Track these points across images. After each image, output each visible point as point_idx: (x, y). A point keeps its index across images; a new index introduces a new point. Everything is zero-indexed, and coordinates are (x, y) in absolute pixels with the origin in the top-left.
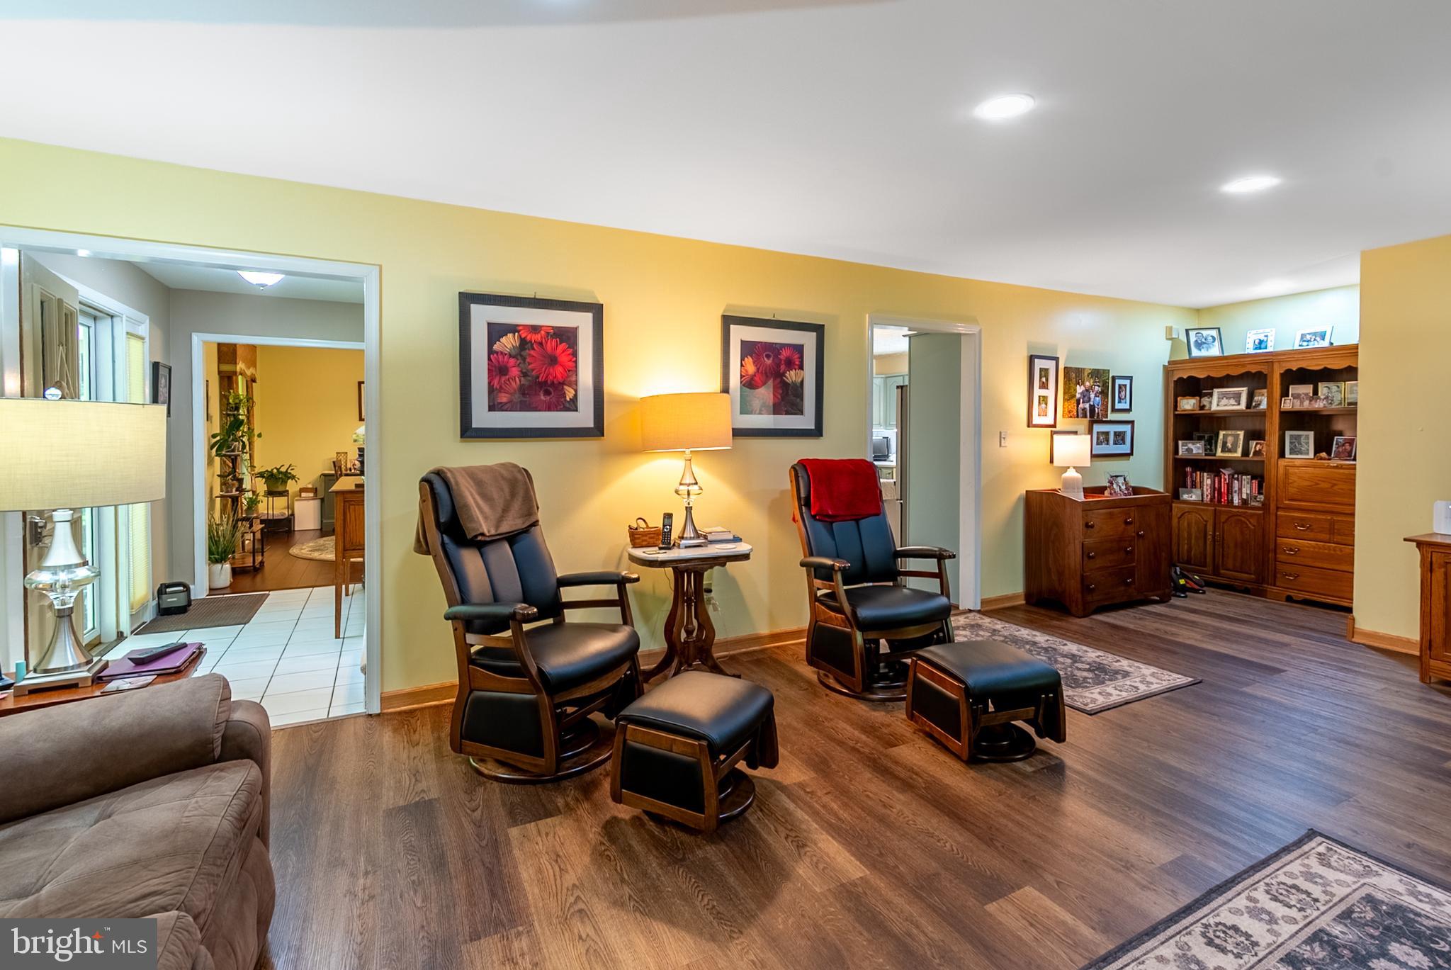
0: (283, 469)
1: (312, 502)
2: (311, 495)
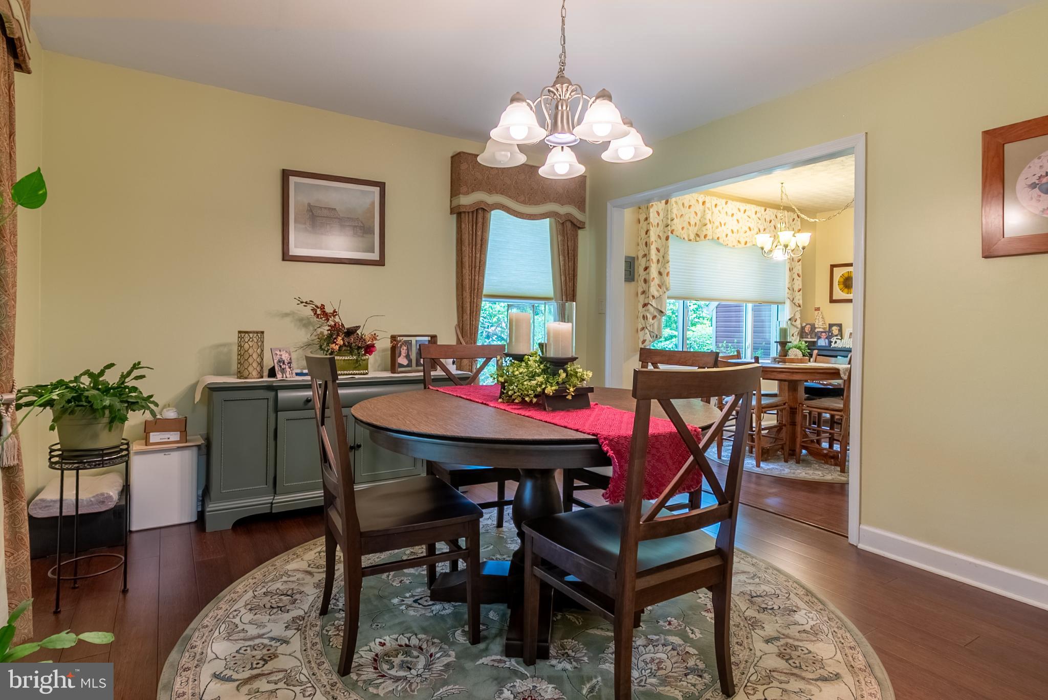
0: (112, 378)
1: (176, 455)
2: (175, 436)
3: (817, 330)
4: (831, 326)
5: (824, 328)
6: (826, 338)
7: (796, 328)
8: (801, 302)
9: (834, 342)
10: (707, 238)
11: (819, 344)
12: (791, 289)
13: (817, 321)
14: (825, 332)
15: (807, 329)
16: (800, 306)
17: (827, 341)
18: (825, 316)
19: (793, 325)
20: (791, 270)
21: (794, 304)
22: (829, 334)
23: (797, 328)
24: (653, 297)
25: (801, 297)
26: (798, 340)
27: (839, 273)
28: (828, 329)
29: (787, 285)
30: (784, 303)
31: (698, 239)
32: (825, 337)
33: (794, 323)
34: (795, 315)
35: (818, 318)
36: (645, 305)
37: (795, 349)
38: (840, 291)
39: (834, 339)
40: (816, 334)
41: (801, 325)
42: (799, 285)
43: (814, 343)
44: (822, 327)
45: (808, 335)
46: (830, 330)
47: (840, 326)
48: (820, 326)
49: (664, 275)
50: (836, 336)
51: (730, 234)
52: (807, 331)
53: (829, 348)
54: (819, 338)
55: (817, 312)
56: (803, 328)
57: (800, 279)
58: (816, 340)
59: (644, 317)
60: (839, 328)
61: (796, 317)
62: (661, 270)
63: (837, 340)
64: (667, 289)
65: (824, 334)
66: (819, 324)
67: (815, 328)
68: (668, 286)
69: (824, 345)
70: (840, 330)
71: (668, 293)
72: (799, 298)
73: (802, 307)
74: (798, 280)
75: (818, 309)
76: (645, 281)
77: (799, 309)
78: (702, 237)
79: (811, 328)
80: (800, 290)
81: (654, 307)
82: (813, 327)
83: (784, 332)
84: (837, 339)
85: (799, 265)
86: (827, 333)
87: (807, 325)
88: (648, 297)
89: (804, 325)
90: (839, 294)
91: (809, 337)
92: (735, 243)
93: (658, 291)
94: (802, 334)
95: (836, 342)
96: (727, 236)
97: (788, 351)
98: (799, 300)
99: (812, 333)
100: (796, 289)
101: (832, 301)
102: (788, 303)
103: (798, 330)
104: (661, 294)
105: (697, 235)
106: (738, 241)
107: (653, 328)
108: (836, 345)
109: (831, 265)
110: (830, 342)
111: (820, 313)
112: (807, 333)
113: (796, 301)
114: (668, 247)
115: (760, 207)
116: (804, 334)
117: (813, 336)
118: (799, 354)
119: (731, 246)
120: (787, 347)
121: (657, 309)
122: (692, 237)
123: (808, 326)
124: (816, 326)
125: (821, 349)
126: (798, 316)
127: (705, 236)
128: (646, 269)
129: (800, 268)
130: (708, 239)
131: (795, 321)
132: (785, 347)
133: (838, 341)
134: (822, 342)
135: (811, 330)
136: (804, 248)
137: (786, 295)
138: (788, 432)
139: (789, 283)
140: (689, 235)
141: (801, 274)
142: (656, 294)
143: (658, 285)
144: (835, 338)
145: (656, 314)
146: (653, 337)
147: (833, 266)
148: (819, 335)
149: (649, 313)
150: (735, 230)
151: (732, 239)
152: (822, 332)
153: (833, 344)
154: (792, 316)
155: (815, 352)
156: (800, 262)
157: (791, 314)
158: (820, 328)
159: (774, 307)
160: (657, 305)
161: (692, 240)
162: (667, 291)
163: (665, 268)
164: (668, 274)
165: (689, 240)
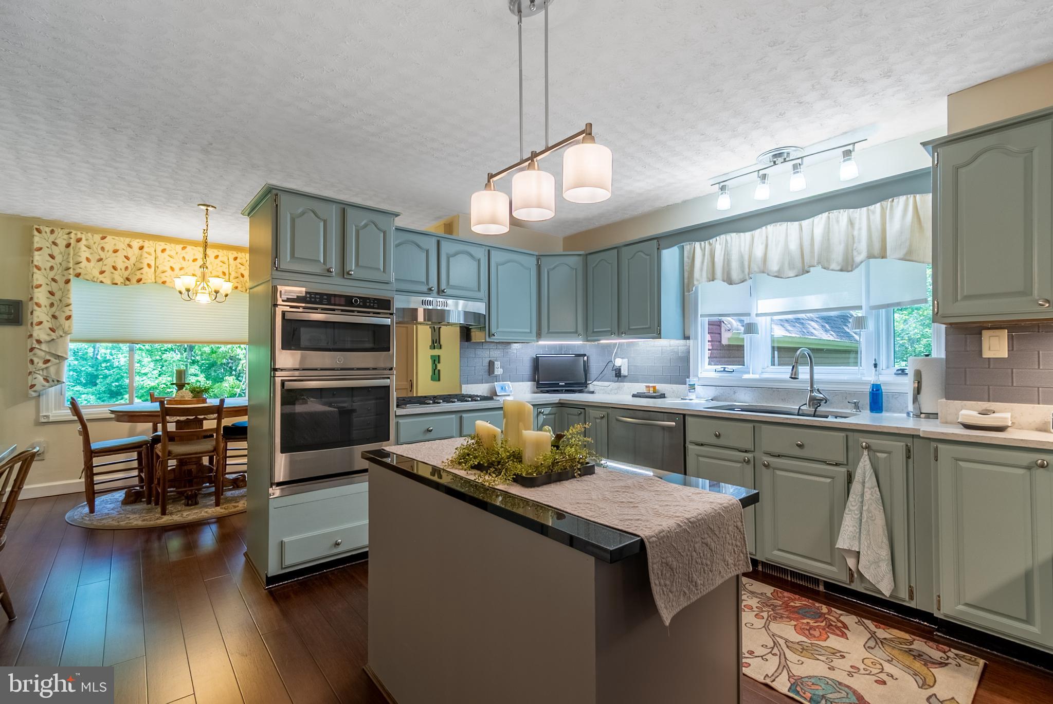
24: (40, 341)
31: (128, 282)
36: (32, 349)
49: (62, 318)
62: (57, 314)
64: (67, 332)
68: (66, 328)
71: (69, 337)
76: (31, 324)
78: (134, 280)
81: (44, 351)
93: (49, 335)
104: (56, 337)
105: (127, 279)
107: (48, 372)
114: (69, 290)
121: (49, 352)
122: (119, 280)
127: (139, 280)
128: (32, 313)
132: (183, 388)
140: (113, 279)
142: (44, 337)
143: (49, 328)
145: (48, 357)
146: (52, 381)
149: (39, 357)
160: (50, 349)
161: (119, 284)
162: (66, 336)
163: (64, 312)
164: (68, 318)
165: (113, 284)
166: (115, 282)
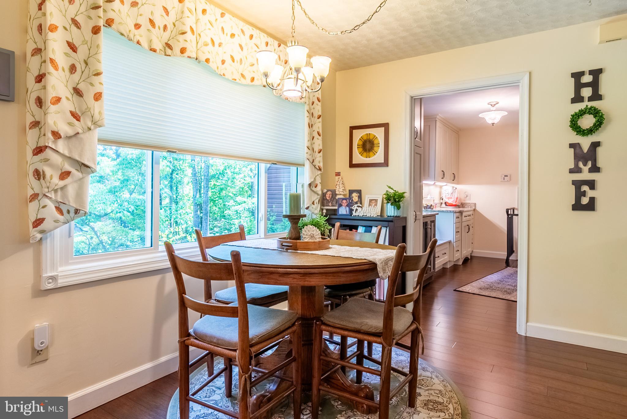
3: (338, 197)
4: (351, 192)
5: (344, 195)
6: (347, 206)
7: (316, 195)
8: (321, 165)
9: (355, 211)
10: (186, 54)
11: (340, 213)
12: (311, 148)
13: (338, 187)
14: (346, 199)
15: (328, 196)
16: (320, 169)
17: (348, 208)
18: (345, 182)
19: (313, 191)
20: (310, 126)
21: (315, 166)
22: (349, 201)
23: (318, 194)
24: (56, 135)
25: (321, 159)
26: (319, 209)
27: (358, 135)
28: (348, 196)
29: (306, 144)
30: (304, 165)
31: (169, 51)
32: (346, 204)
33: (314, 189)
34: (315, 179)
35: (338, 183)
36: (39, 150)
37: (311, 227)
38: (360, 155)
39: (355, 207)
40: (337, 201)
41: (322, 191)
42: (319, 145)
43: (335, 212)
44: (342, 193)
45: (329, 202)
46: (350, 197)
47: (359, 192)
48: (341, 193)
49: (89, 97)
50: (356, 203)
51: (228, 60)
52: (328, 198)
53: (350, 217)
54: (340, 205)
55: (337, 177)
56: (324, 195)
57: (320, 138)
58: (336, 208)
59: (38, 175)
60: (359, 194)
61: (316, 183)
62: (81, 87)
63: (357, 208)
64: (96, 124)
65: (344, 201)
66: (340, 190)
67: (336, 195)
68: (97, 117)
69: (345, 213)
70: (360, 197)
71: (97, 133)
72: (319, 161)
73: (322, 170)
74: (318, 139)
75: (338, 174)
76: (40, 102)
77: (319, 172)
78: (177, 50)
79: (332, 195)
80: (321, 151)
81: (62, 155)
82: (334, 194)
83: (295, 200)
84: (358, 206)
85: (320, 122)
86: (348, 200)
87: (328, 191)
88: (44, 135)
89: (325, 191)
90: (358, 158)
91: (330, 204)
92: (237, 76)
93: (70, 124)
94: (323, 201)
95: (357, 210)
96: (223, 62)
97: (301, 229)
98: (319, 162)
99: (333, 200)
100: (316, 149)
101: (352, 165)
102: (307, 164)
103: (319, 197)
104: (80, 131)
105: (168, 46)
106: (242, 74)
107: (64, 196)
108: (357, 214)
109: (350, 127)
110: (351, 210)
111: (340, 178)
112: (328, 200)
113: (316, 163)
114: (98, 46)
115: (272, 39)
116: (325, 202)
117: (334, 203)
118: (317, 233)
119: (231, 79)
120: (300, 223)
121: (70, 158)
122: (158, 45)
123: (329, 193)
124: (337, 192)
125: (342, 218)
126: (318, 181)
127: (183, 51)
128: (40, 78)
129: (320, 125)
130: (189, 57)
131: (316, 187)
132: (297, 223)
133: (359, 209)
134: (343, 211)
135: (332, 197)
136: (322, 80)
137: (306, 156)
138: (300, 371)
139: (308, 141)
140: (151, 41)
141: (321, 132)
142: (64, 129)
143: (71, 112)
144: (356, 205)
145: (68, 167)
146: (68, 212)
147: (352, 128)
148: (340, 202)
149: (52, 166)
150: (237, 58)
151: (230, 70)
152: (343, 199)
153: (354, 212)
154: (313, 180)
155: (337, 224)
156: (321, 118)
157: (311, 178)
158: (341, 195)
159: (293, 169)
160: (70, 151)
161: (158, 51)
162: (95, 128)
163: (92, 84)
164: (98, 97)
165: (151, 50)
166: (154, 46)
